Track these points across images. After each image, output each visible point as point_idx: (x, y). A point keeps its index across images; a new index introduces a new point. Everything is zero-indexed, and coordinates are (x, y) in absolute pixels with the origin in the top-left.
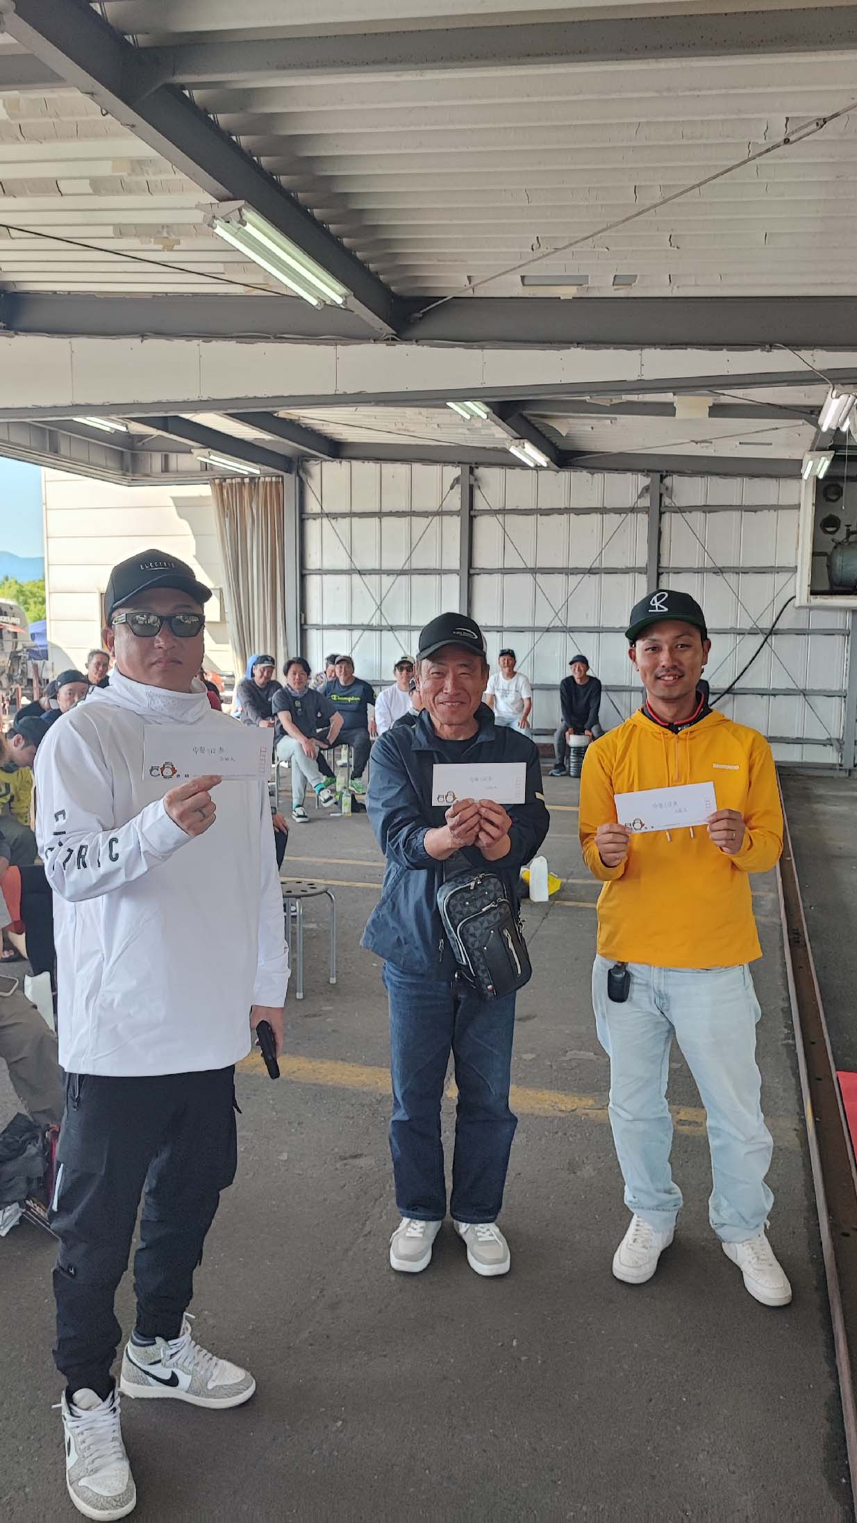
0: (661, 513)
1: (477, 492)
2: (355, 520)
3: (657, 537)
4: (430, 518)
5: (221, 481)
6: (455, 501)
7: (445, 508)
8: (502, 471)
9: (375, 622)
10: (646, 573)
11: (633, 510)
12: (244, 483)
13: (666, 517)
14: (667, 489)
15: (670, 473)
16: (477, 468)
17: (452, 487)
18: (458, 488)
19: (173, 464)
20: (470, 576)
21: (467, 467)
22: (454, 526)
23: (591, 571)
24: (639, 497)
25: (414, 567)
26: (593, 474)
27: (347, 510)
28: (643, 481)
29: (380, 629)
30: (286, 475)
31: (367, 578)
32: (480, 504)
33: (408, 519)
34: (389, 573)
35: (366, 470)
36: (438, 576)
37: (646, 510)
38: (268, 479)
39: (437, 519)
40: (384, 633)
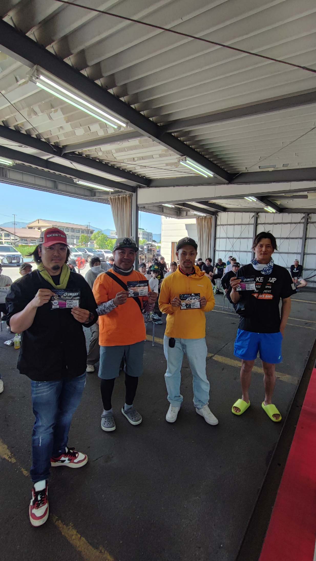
0: (307, 224)
1: (258, 219)
2: (228, 226)
3: (306, 230)
4: (246, 225)
5: (198, 218)
6: (253, 221)
7: (250, 223)
8: (265, 214)
9: (231, 250)
10: (302, 239)
11: (299, 223)
12: (203, 218)
13: (309, 225)
14: (309, 217)
15: (311, 213)
16: (259, 213)
18: (253, 218)
19: (188, 214)
21: (256, 213)
22: (252, 227)
23: (287, 238)
24: (302, 219)
25: (242, 237)
26: (289, 214)
27: (227, 224)
28: (303, 215)
29: (232, 251)
30: (213, 216)
31: (230, 239)
32: (259, 222)
33: (241, 226)
34: (235, 238)
35: (231, 214)
36: (247, 239)
37: (303, 223)
38: (209, 217)
39: (248, 226)
40: (234, 252)
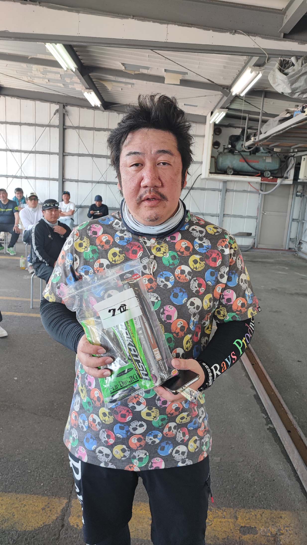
1: (67, 118)
2: (8, 125)
4: (45, 128)
6: (56, 121)
7: (52, 123)
8: (78, 109)
9: (18, 175)
16: (67, 106)
17: (55, 114)
18: (58, 115)
20: (64, 156)
21: (62, 105)
22: (56, 133)
25: (37, 150)
26: (119, 114)
27: (4, 121)
29: (21, 177)
31: (14, 154)
32: (68, 123)
33: (34, 127)
34: (25, 152)
35: (12, 102)
36: (48, 155)
39: (48, 128)
40: (23, 180)
